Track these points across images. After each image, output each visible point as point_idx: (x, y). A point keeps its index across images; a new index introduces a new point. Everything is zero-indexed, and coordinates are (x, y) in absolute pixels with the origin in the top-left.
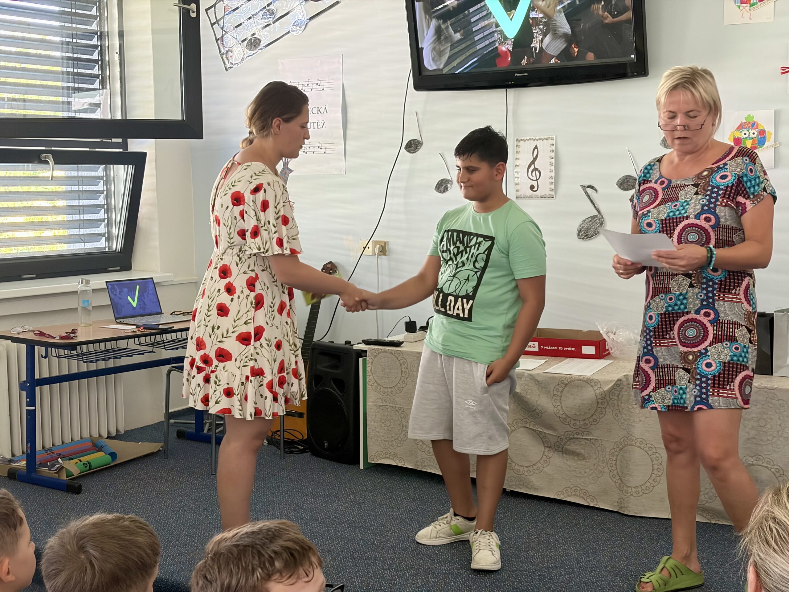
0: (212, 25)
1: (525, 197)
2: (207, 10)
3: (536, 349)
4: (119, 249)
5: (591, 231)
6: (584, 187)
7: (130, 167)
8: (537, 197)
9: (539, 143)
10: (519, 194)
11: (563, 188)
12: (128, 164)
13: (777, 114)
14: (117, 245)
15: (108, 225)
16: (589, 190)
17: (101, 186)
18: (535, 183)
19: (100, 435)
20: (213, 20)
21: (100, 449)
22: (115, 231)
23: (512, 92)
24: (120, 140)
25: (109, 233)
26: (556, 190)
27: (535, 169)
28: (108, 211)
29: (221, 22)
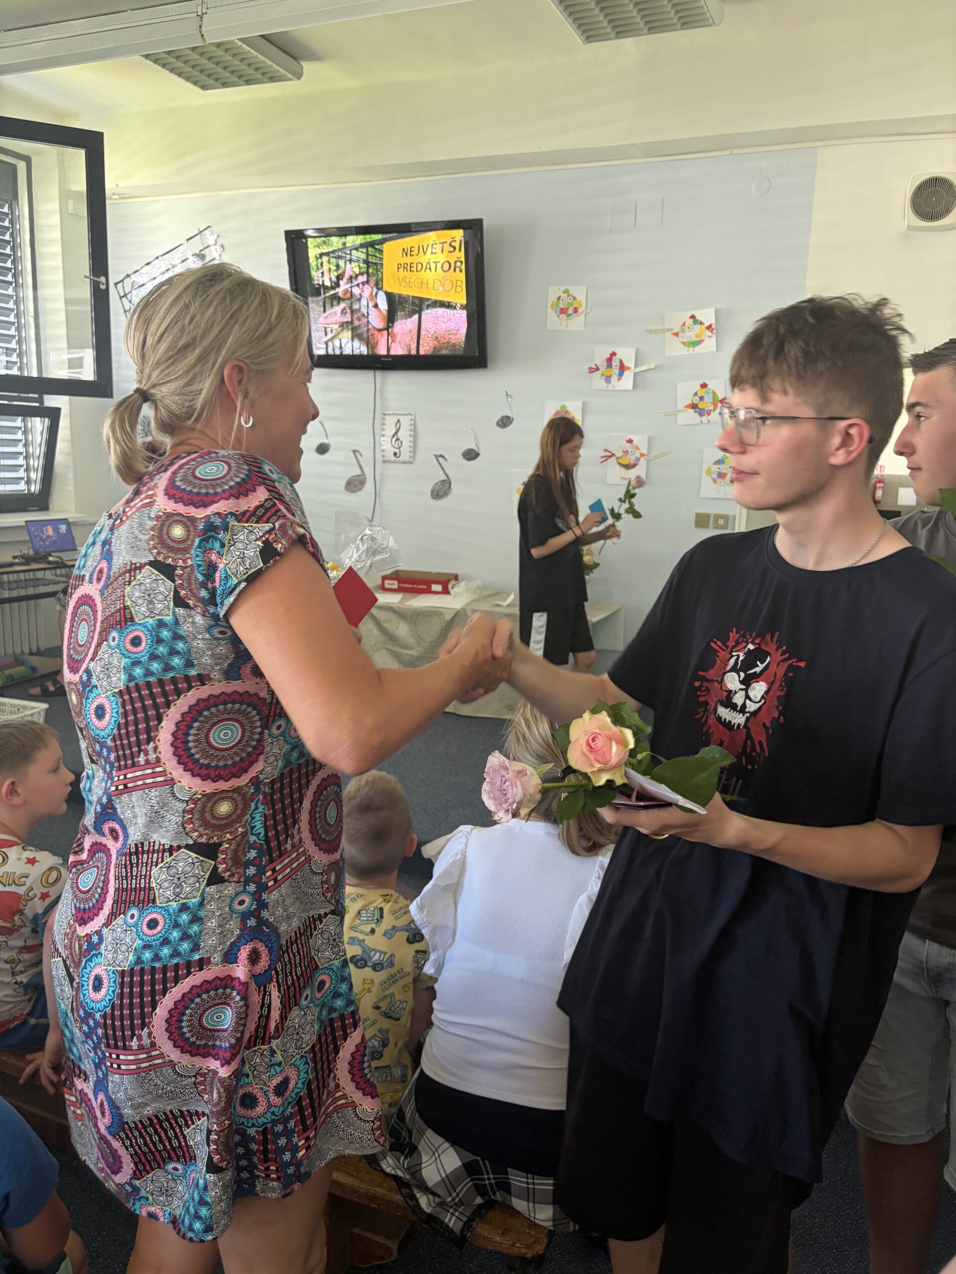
0: (121, 298)
1: (389, 462)
2: (116, 284)
3: (396, 587)
4: (37, 492)
5: (441, 493)
6: (437, 456)
7: (47, 420)
8: (399, 462)
9: (401, 418)
10: (385, 459)
11: (420, 456)
12: (45, 417)
13: (584, 404)
14: (35, 488)
15: (27, 470)
16: (441, 459)
17: (19, 436)
18: (397, 451)
19: (23, 653)
20: (122, 294)
21: (22, 664)
22: (33, 475)
23: (379, 374)
24: (36, 396)
25: (28, 477)
26: (414, 457)
27: (398, 439)
28: (26, 458)
29: (129, 296)
